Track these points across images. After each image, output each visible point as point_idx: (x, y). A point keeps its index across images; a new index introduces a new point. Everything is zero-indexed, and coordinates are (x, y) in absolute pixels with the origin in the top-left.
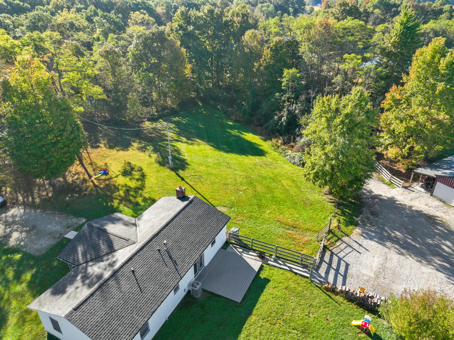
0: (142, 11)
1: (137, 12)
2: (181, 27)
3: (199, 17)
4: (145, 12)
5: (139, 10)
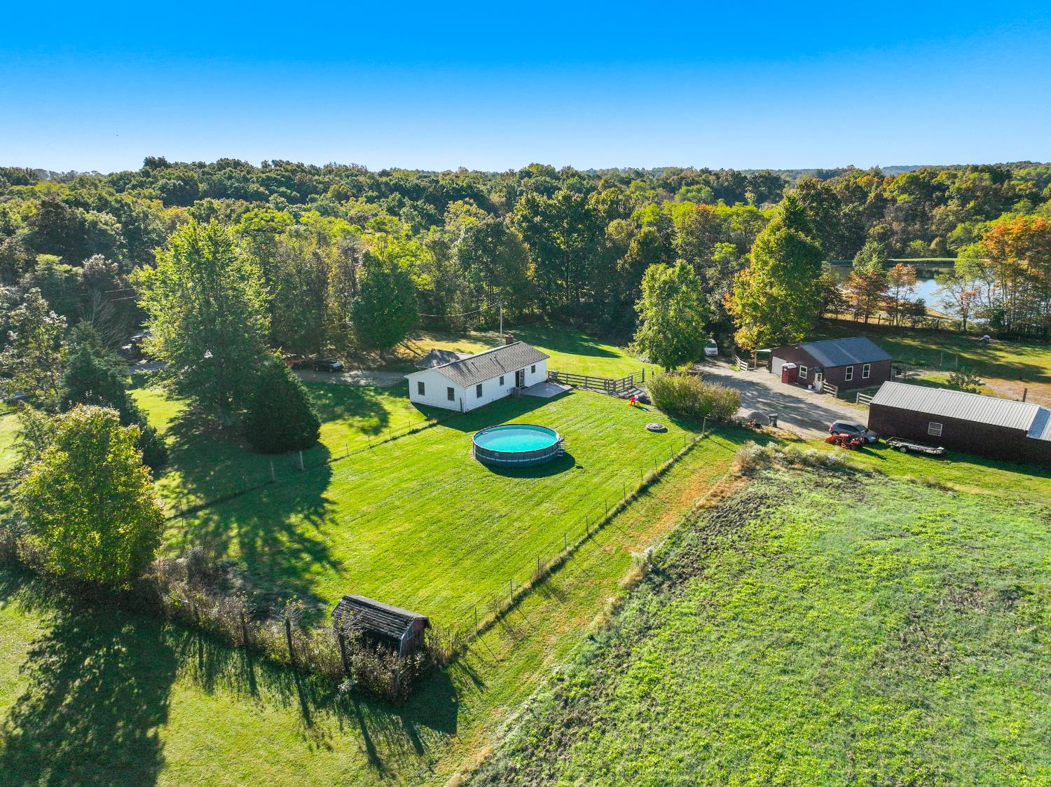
0: (467, 199)
1: (460, 202)
2: (524, 217)
3: (551, 205)
4: (472, 201)
5: (462, 198)
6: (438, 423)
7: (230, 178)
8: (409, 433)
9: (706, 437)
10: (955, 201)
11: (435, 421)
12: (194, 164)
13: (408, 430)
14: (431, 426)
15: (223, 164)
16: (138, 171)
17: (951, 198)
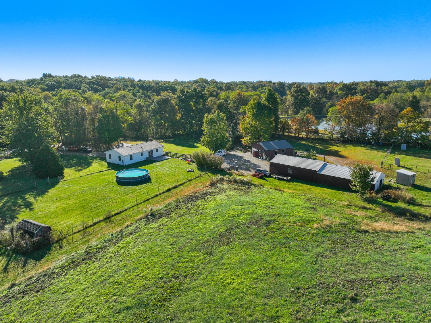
1: (165, 92)
2: (178, 96)
5: (167, 90)
6: (111, 169)
7: (75, 81)
8: (98, 172)
9: (207, 173)
10: (359, 94)
11: (110, 168)
12: (63, 76)
13: (98, 171)
14: (108, 170)
15: (74, 76)
16: (38, 78)
17: (358, 93)
